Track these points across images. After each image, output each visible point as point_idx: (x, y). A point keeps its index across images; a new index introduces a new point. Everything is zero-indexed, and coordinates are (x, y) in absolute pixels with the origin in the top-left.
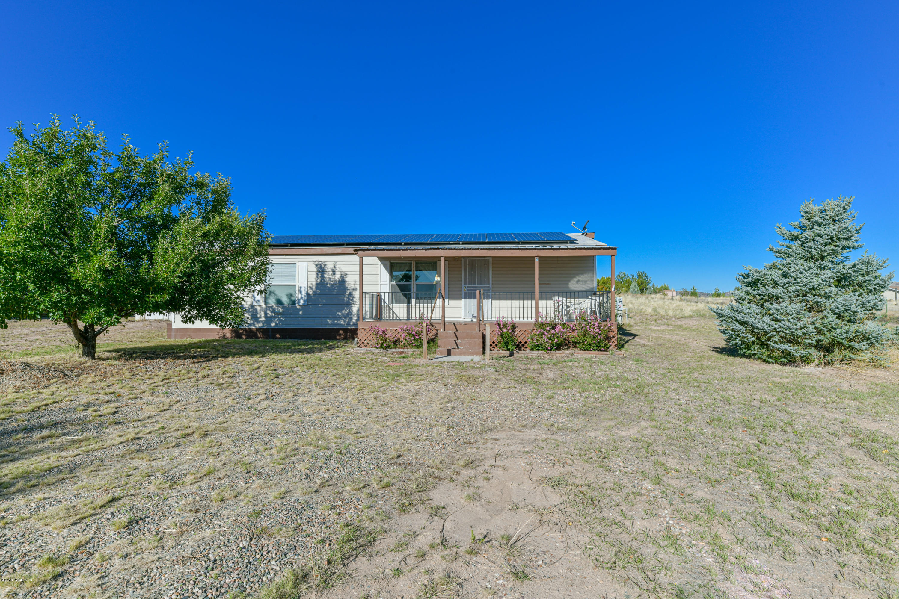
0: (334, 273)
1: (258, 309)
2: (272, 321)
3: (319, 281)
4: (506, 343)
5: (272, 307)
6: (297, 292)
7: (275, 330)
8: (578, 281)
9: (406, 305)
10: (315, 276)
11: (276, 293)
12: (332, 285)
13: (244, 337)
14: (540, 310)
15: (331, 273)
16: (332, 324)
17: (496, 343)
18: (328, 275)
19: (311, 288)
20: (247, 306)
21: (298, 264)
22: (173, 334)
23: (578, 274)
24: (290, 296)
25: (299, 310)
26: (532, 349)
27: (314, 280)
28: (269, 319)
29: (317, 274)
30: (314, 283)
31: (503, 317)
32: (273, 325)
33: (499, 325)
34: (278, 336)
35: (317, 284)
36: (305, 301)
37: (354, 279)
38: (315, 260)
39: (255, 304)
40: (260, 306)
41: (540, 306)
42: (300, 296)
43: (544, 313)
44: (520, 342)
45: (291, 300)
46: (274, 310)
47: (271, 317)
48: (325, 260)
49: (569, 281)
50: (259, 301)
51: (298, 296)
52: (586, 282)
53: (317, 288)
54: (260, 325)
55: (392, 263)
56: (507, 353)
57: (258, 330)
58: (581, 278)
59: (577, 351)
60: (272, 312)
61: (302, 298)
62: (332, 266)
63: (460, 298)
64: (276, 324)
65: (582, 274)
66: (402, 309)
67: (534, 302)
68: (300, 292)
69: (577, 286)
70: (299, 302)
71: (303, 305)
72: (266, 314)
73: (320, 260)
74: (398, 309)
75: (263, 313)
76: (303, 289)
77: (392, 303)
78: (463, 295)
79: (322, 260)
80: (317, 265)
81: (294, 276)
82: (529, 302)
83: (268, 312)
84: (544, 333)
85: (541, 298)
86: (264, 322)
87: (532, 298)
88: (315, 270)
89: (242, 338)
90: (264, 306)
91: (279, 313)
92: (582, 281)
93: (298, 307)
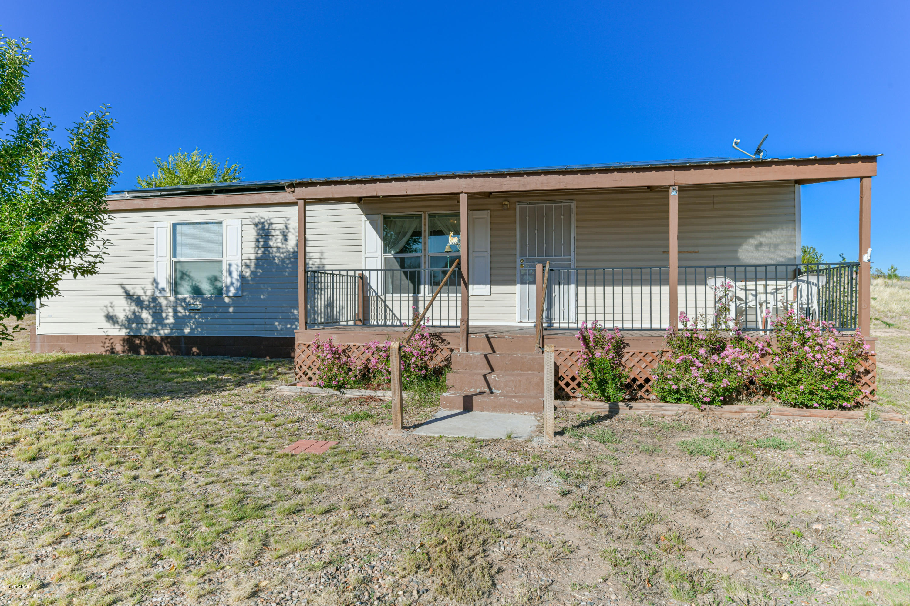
0: (285, 239)
1: (164, 303)
2: (186, 324)
3: (260, 253)
4: (602, 383)
5: (184, 300)
6: (225, 273)
7: (191, 340)
8: (761, 244)
9: (411, 295)
10: (253, 244)
11: (191, 275)
12: (283, 259)
13: (142, 352)
14: (681, 309)
15: (280, 237)
16: (282, 330)
17: (579, 380)
18: (276, 242)
19: (248, 266)
20: (146, 298)
21: (225, 223)
22: (38, 344)
23: (759, 231)
24: (214, 279)
25: (228, 306)
26: (663, 399)
27: (252, 251)
28: (180, 321)
29: (258, 240)
30: (253, 257)
31: (595, 322)
32: (187, 331)
33: (585, 340)
34: (194, 349)
35: (257, 259)
36: (237, 289)
37: (319, 249)
38: (253, 215)
39: (157, 294)
40: (166, 298)
41: (681, 297)
42: (229, 280)
43: (691, 316)
44: (634, 380)
45: (215, 288)
46: (188, 304)
47: (184, 317)
48: (271, 215)
49: (740, 245)
50: (163, 289)
51: (226, 280)
52: (776, 246)
53: (257, 265)
54: (167, 331)
55: (385, 218)
56: (603, 407)
57: (165, 338)
58: (767, 237)
59: (776, 406)
60: (184, 309)
61: (232, 284)
62: (282, 226)
63: (513, 283)
64: (192, 329)
65: (768, 230)
66: (404, 303)
67: (666, 289)
68: (230, 273)
69: (756, 254)
70: (228, 291)
71: (235, 296)
72: (175, 311)
73: (262, 215)
74: (396, 303)
75: (170, 310)
76: (233, 268)
77: (386, 292)
78: (518, 278)
79: (265, 215)
80: (256, 225)
81: (218, 244)
82: (656, 289)
83: (180, 309)
84: (692, 364)
85: (684, 281)
86: (174, 326)
87: (662, 281)
88: (254, 233)
89: (139, 353)
90: (172, 298)
91: (194, 311)
92: (769, 245)
93: (227, 300)
